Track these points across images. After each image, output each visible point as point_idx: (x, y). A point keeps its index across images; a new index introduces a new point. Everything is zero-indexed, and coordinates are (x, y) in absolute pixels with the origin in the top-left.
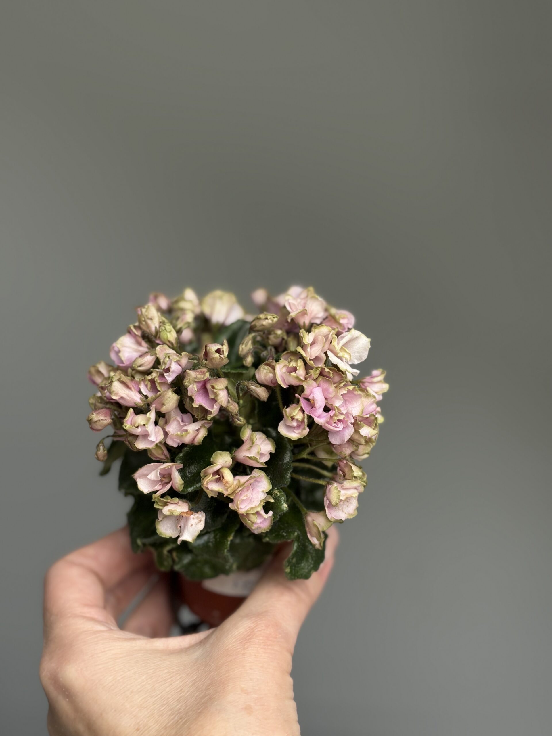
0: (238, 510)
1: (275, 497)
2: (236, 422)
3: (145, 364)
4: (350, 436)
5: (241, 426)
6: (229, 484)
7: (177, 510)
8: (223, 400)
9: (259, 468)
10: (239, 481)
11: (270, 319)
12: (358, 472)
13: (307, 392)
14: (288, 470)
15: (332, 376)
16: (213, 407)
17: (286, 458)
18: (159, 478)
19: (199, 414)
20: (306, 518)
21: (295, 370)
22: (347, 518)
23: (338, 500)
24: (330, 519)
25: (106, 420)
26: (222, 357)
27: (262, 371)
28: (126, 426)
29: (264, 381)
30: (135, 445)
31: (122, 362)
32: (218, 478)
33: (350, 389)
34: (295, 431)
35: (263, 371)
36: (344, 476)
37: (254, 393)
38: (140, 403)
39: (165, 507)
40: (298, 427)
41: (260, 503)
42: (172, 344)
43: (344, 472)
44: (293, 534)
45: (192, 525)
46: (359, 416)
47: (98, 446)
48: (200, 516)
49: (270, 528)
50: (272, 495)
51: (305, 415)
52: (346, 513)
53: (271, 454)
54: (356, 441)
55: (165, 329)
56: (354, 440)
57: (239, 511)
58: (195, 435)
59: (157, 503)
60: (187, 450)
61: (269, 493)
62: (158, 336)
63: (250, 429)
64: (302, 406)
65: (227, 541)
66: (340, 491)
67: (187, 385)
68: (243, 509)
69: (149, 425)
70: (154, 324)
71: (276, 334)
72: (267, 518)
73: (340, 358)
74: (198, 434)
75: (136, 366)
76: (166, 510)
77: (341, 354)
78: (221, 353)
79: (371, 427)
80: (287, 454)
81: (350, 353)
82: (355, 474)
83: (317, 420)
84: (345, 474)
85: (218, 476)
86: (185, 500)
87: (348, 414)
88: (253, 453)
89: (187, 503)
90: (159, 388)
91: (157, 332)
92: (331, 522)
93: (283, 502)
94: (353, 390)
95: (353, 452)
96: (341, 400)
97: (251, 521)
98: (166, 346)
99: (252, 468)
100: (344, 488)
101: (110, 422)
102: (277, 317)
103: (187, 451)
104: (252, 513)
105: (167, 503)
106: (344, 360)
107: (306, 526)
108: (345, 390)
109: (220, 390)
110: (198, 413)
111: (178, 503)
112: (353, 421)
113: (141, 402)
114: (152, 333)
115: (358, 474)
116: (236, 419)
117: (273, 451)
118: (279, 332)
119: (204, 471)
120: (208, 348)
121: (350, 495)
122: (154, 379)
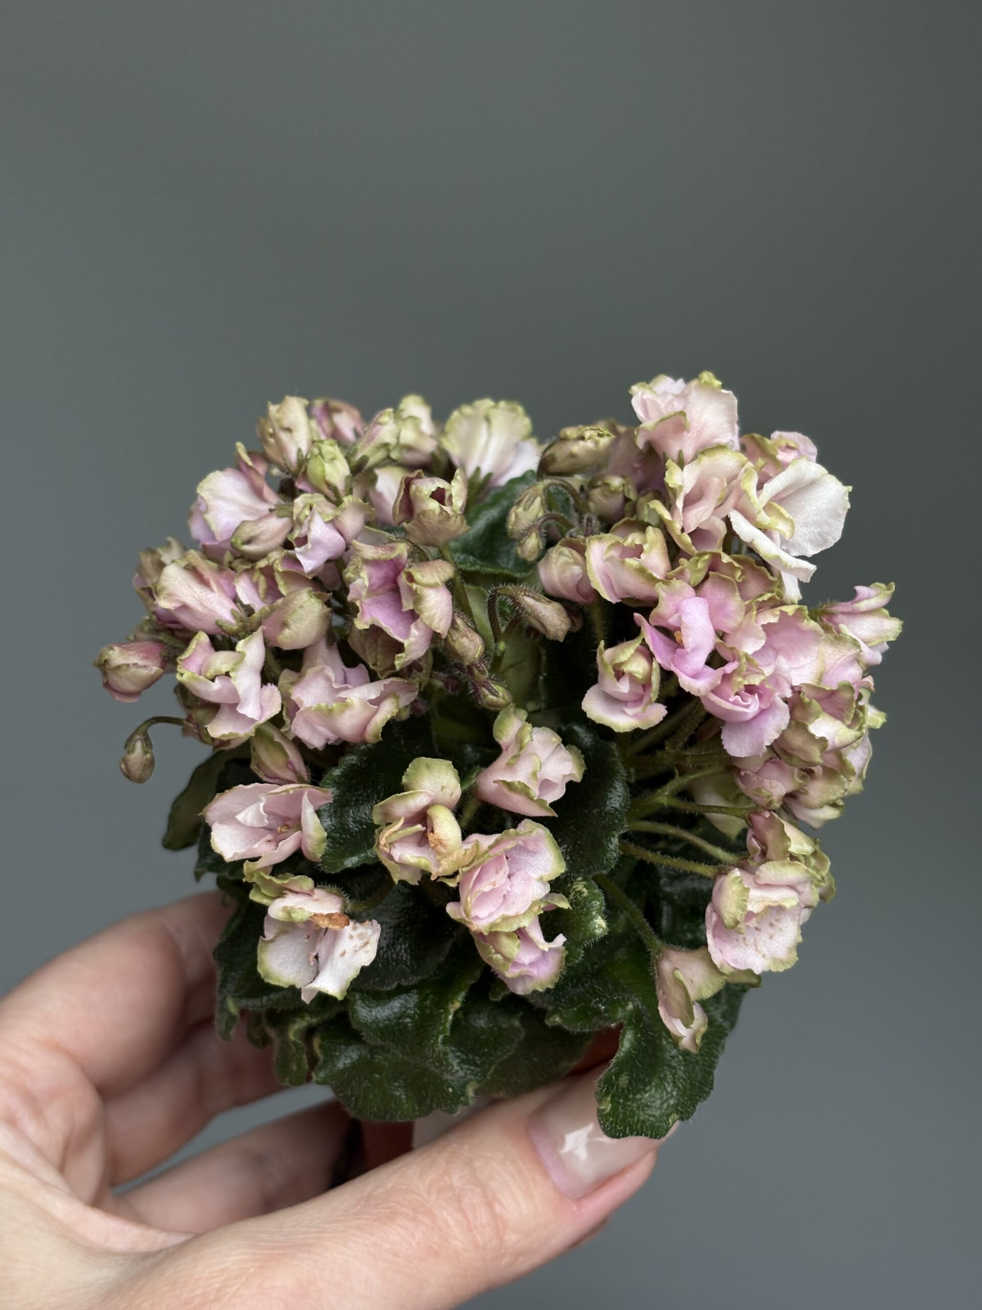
0: (467, 919)
1: (576, 899)
2: (485, 696)
3: (263, 537)
4: (778, 732)
5: (498, 709)
6: (444, 846)
7: (306, 909)
8: (434, 615)
9: (537, 819)
10: (477, 845)
11: (589, 438)
12: (801, 844)
13: (664, 609)
14: (615, 830)
15: (739, 578)
16: (407, 635)
17: (611, 798)
18: (264, 822)
19: (379, 657)
20: (658, 963)
21: (638, 551)
22: (766, 969)
23: (740, 912)
24: (719, 966)
25: (145, 667)
26: (446, 512)
27: (554, 560)
28: (182, 675)
29: (559, 585)
30: (206, 729)
31: (212, 535)
32: (420, 832)
33: (787, 613)
34: (627, 710)
35: (557, 559)
36: (764, 853)
37: (530, 615)
38: (231, 624)
39: (278, 901)
40: (638, 700)
41: (530, 908)
42: (335, 490)
43: (763, 843)
44: (624, 1007)
45: (343, 954)
46: (808, 686)
47: (130, 740)
48: (369, 932)
49: (556, 981)
50: (570, 893)
51: (655, 665)
52: (764, 956)
53: (570, 785)
54: (796, 753)
55: (320, 453)
56: (793, 752)
57: (472, 924)
58: (367, 714)
59: (258, 888)
60: (353, 760)
61: (558, 885)
62: (303, 469)
63: (520, 719)
64: (648, 641)
65: (447, 1012)
66: (748, 890)
67: (349, 578)
68: (482, 919)
69: (239, 674)
70: (296, 443)
71: (608, 485)
72: (547, 950)
73: (765, 530)
74: (376, 712)
75: (239, 542)
76: (277, 909)
77: (764, 518)
78: (446, 502)
79: (843, 721)
80: (616, 788)
81: (791, 518)
82: (794, 848)
83: (686, 682)
84: (767, 847)
85: (419, 827)
86: (334, 889)
87: (775, 678)
88: (520, 775)
89: (339, 896)
90: (283, 590)
91: (303, 462)
92: (722, 974)
93: (594, 913)
94: (794, 616)
95: (791, 796)
96: (761, 638)
97: (503, 956)
98: (320, 498)
99: (517, 819)
100: (761, 882)
101: (155, 673)
102: (608, 435)
103: (353, 762)
104: (506, 930)
105: (284, 892)
106: (777, 536)
107: (657, 988)
108: (775, 615)
109: (429, 586)
110: (376, 656)
111: (312, 891)
112: (789, 694)
113: (234, 622)
114: (289, 465)
115: (800, 847)
116: (484, 689)
117: (578, 778)
118: (616, 482)
119: (382, 806)
120: (413, 488)
121: (776, 902)
122: (272, 566)
